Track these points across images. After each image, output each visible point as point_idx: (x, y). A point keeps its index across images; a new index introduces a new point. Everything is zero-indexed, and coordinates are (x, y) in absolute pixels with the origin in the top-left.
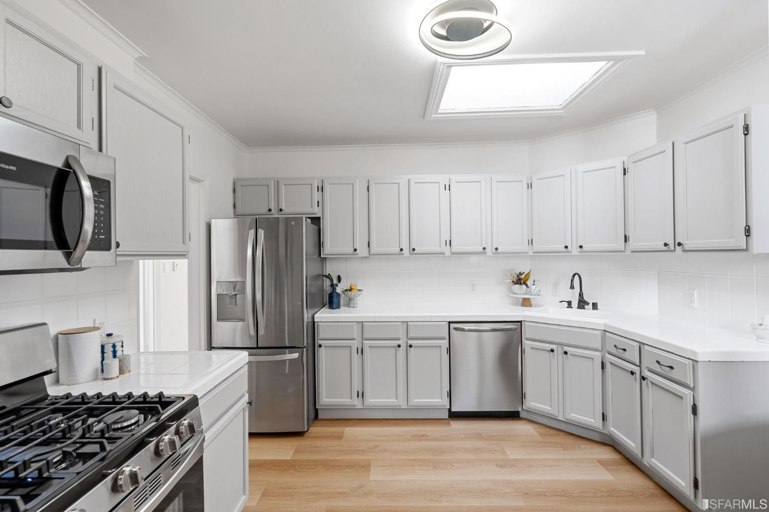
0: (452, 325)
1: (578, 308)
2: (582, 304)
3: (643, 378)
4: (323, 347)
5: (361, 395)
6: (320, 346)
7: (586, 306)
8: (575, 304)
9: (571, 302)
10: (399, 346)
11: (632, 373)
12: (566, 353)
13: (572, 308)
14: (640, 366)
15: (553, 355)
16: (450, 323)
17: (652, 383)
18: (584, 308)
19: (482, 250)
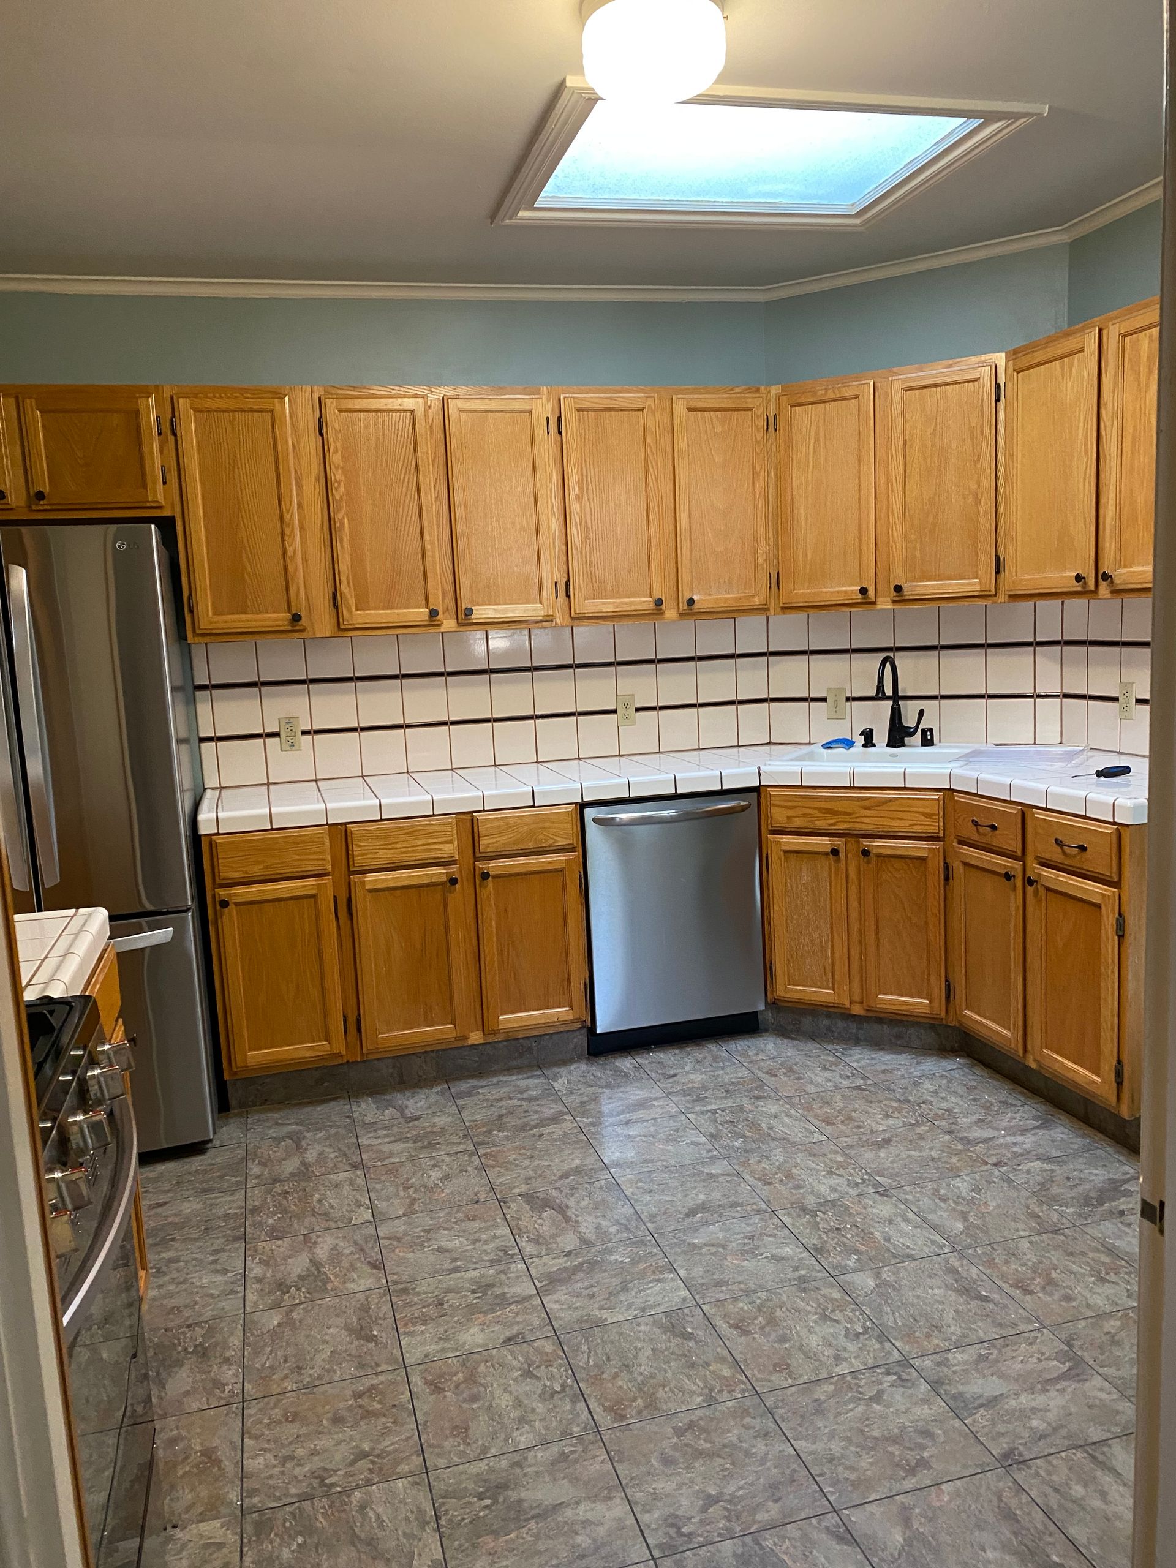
0: (590, 813)
1: (887, 746)
2: (898, 735)
3: (1031, 882)
4: (232, 906)
5: (355, 1026)
6: (225, 904)
7: (906, 740)
8: (881, 736)
9: (871, 731)
10: (453, 881)
11: (1008, 877)
12: (866, 853)
13: (874, 745)
14: (1022, 859)
15: (838, 861)
16: (583, 806)
17: (1048, 889)
18: (903, 745)
19: (652, 606)
